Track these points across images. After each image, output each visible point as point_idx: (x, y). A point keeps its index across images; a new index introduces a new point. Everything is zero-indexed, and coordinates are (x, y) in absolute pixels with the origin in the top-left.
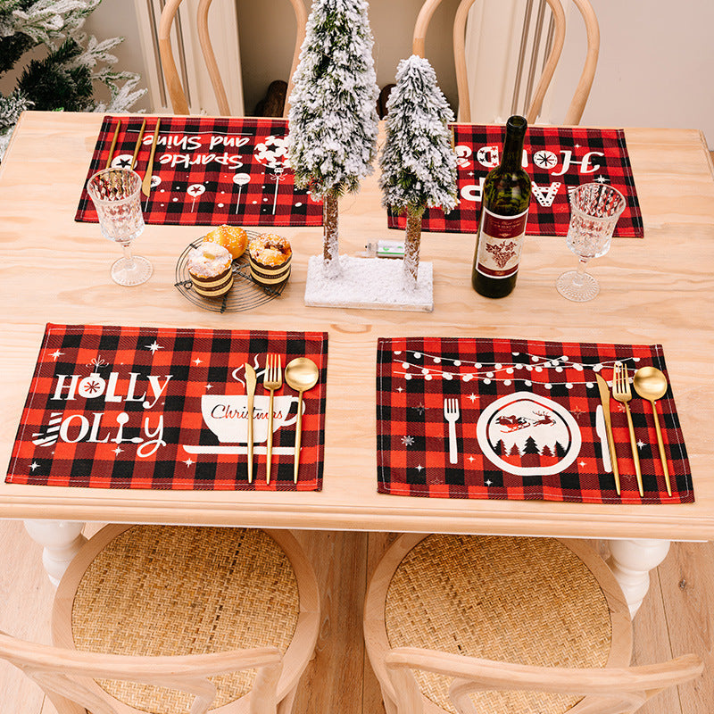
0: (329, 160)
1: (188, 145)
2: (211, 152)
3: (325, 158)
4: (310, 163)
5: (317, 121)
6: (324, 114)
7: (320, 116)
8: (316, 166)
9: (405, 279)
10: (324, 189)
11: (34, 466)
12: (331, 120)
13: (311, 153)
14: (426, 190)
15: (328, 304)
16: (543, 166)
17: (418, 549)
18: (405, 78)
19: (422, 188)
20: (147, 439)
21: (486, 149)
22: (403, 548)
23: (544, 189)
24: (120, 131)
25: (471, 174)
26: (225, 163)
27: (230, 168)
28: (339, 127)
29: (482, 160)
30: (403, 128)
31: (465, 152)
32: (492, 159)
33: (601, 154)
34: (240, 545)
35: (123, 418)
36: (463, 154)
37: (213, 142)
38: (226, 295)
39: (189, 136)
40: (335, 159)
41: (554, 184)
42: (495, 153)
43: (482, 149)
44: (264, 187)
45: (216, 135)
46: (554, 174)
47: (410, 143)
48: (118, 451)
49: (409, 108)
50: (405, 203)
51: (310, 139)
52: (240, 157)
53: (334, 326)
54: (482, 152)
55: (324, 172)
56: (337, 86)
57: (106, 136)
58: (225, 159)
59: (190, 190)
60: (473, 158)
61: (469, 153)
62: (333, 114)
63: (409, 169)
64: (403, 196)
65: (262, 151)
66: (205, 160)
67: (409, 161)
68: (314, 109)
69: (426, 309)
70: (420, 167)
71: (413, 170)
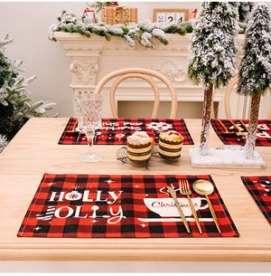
0: (216, 59)
2: (124, 126)
3: (214, 58)
4: (205, 61)
5: (211, 34)
6: (215, 31)
7: (213, 32)
10: (212, 78)
11: (38, 229)
12: (218, 33)
13: (206, 56)
14: (269, 78)
19: (267, 77)
20: (112, 216)
28: (223, 37)
30: (256, 41)
35: (95, 208)
37: (125, 124)
38: (147, 161)
40: (220, 59)
44: (155, 135)
45: (126, 122)
47: (260, 48)
48: (94, 221)
49: (259, 29)
50: (257, 87)
51: (206, 48)
52: (140, 127)
53: (212, 174)
55: (213, 67)
56: (223, 11)
58: (132, 128)
59: (117, 136)
62: (220, 30)
63: (260, 63)
64: (256, 83)
65: (150, 126)
66: (122, 128)
67: (260, 58)
68: (209, 28)
69: (262, 167)
70: (266, 62)
71: (263, 63)
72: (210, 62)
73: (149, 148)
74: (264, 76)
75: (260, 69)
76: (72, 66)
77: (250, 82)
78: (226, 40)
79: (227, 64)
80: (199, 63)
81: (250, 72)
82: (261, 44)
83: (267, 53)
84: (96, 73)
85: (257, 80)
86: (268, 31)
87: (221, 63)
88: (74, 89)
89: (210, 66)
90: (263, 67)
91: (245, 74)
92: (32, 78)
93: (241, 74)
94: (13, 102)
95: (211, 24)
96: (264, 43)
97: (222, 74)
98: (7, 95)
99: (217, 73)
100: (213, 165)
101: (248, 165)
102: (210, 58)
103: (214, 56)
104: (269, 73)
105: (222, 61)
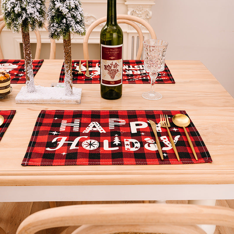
0: (19, 5)
3: (17, 4)
4: (9, 7)
8: (12, 10)
14: (68, 22)
16: (93, 141)
21: (133, 149)
23: (95, 129)
25: (143, 134)
29: (136, 142)
31: (149, 146)
32: (129, 143)
33: (48, 149)
36: (150, 145)
40: (22, 5)
41: (88, 132)
42: (126, 147)
43: (137, 149)
46: (86, 137)
54: (136, 147)
55: (16, 12)
60: (142, 144)
61: (146, 146)
63: (58, 9)
64: (58, 27)
69: (77, 102)
70: (64, 8)
71: (60, 9)
72: (13, 8)
74: (64, 21)
85: (59, 25)
87: (24, 9)
89: (14, 12)
90: (61, 12)
97: (26, 19)
99: (22, 18)
100: (33, 101)
101: (64, 100)
102: (13, 4)
103: (17, 2)
104: (68, 18)
105: (24, 7)
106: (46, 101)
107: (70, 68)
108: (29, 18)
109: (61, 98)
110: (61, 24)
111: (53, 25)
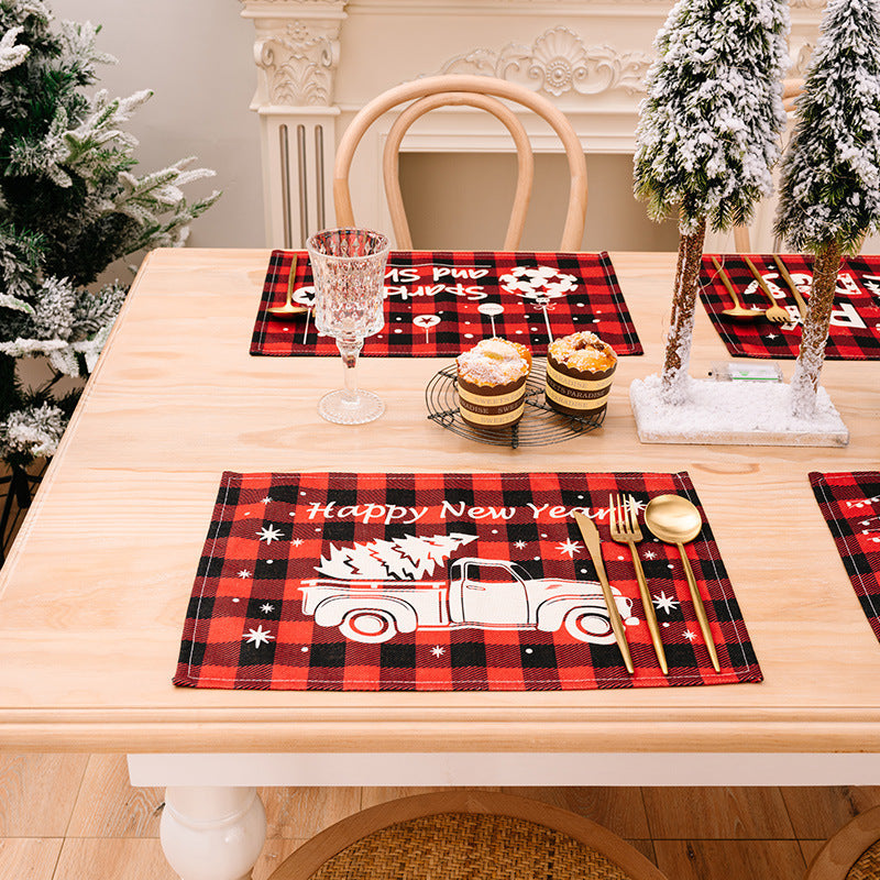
0: (720, 154)
1: (400, 277)
2: (436, 283)
3: (715, 150)
4: (688, 157)
5: (709, 84)
6: (719, 72)
7: (713, 76)
8: (697, 166)
9: (799, 394)
10: (707, 207)
12: (732, 80)
13: (692, 142)
14: (868, 205)
15: (681, 436)
17: (865, 863)
18: (847, 14)
19: (863, 202)
22: (837, 863)
24: (298, 265)
26: (460, 293)
27: (470, 298)
28: (742, 92)
30: (838, 99)
31: (805, 280)
34: (550, 866)
37: (437, 274)
38: (514, 426)
39: (400, 269)
40: (732, 152)
44: (527, 317)
45: (439, 268)
47: (848, 122)
49: (848, 66)
50: (833, 229)
51: (692, 119)
52: (481, 288)
53: (697, 466)
55: (711, 174)
56: (747, 19)
57: (278, 270)
58: (459, 290)
59: (417, 321)
62: (734, 70)
63: (847, 164)
64: (830, 218)
65: (511, 282)
66: (430, 291)
67: (848, 151)
68: (704, 65)
69: (838, 441)
70: (864, 162)
71: (854, 166)
72: (701, 161)
73: (522, 391)
74: (856, 199)
75: (846, 180)
76: (258, 48)
77: (815, 213)
78: (752, 100)
79: (752, 165)
80: (670, 161)
81: (816, 189)
82: (852, 109)
83: (867, 136)
84: (333, 69)
85: (835, 211)
86: (872, 70)
87: (734, 164)
88: (264, 117)
89: (701, 172)
90: (854, 174)
91: (801, 191)
92: (141, 95)
93: (788, 191)
94: (85, 173)
95: (710, 54)
96: (859, 107)
97: (736, 193)
98: (68, 153)
99: (721, 192)
100: (699, 437)
101: (799, 436)
102: (703, 151)
103: (716, 145)
104: (870, 193)
105: (738, 157)
106: (741, 436)
107: (824, 336)
108: (741, 190)
109: (788, 429)
110: (844, 210)
111: (814, 211)
